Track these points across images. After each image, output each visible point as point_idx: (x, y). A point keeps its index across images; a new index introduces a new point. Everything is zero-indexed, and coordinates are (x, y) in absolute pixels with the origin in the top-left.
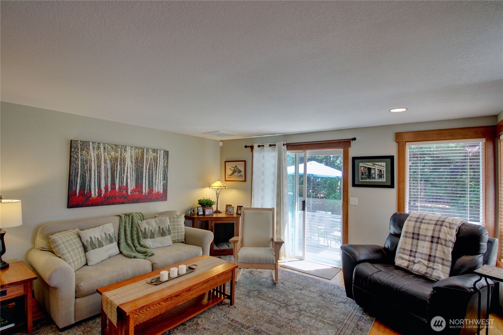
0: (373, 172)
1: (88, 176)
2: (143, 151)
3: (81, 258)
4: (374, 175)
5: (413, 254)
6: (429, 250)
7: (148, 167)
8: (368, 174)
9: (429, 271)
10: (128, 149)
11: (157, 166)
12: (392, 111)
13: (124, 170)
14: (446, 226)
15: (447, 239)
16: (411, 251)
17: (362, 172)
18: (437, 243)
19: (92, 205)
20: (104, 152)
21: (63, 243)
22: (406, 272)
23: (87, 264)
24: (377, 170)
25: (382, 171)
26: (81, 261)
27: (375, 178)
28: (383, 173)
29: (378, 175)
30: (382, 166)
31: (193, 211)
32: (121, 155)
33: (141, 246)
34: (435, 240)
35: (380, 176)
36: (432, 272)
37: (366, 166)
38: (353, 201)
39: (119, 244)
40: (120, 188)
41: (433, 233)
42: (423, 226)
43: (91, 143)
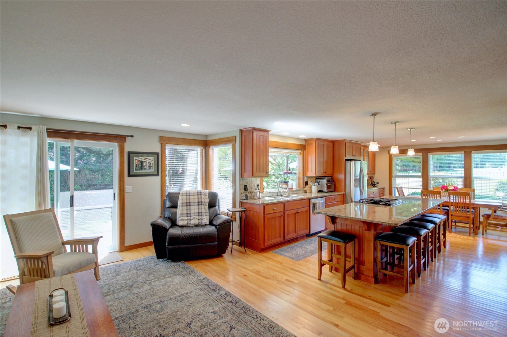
0: (144, 164)
4: (145, 167)
5: (188, 215)
6: (198, 210)
8: (141, 166)
9: (200, 221)
12: (182, 125)
14: (203, 195)
15: (206, 201)
16: (187, 214)
17: (136, 165)
18: (201, 205)
22: (187, 226)
24: (147, 163)
25: (152, 164)
27: (146, 169)
28: (152, 165)
29: (148, 166)
30: (151, 160)
34: (199, 203)
35: (150, 167)
36: (202, 221)
37: (139, 159)
38: (128, 189)
41: (198, 200)
42: (192, 197)
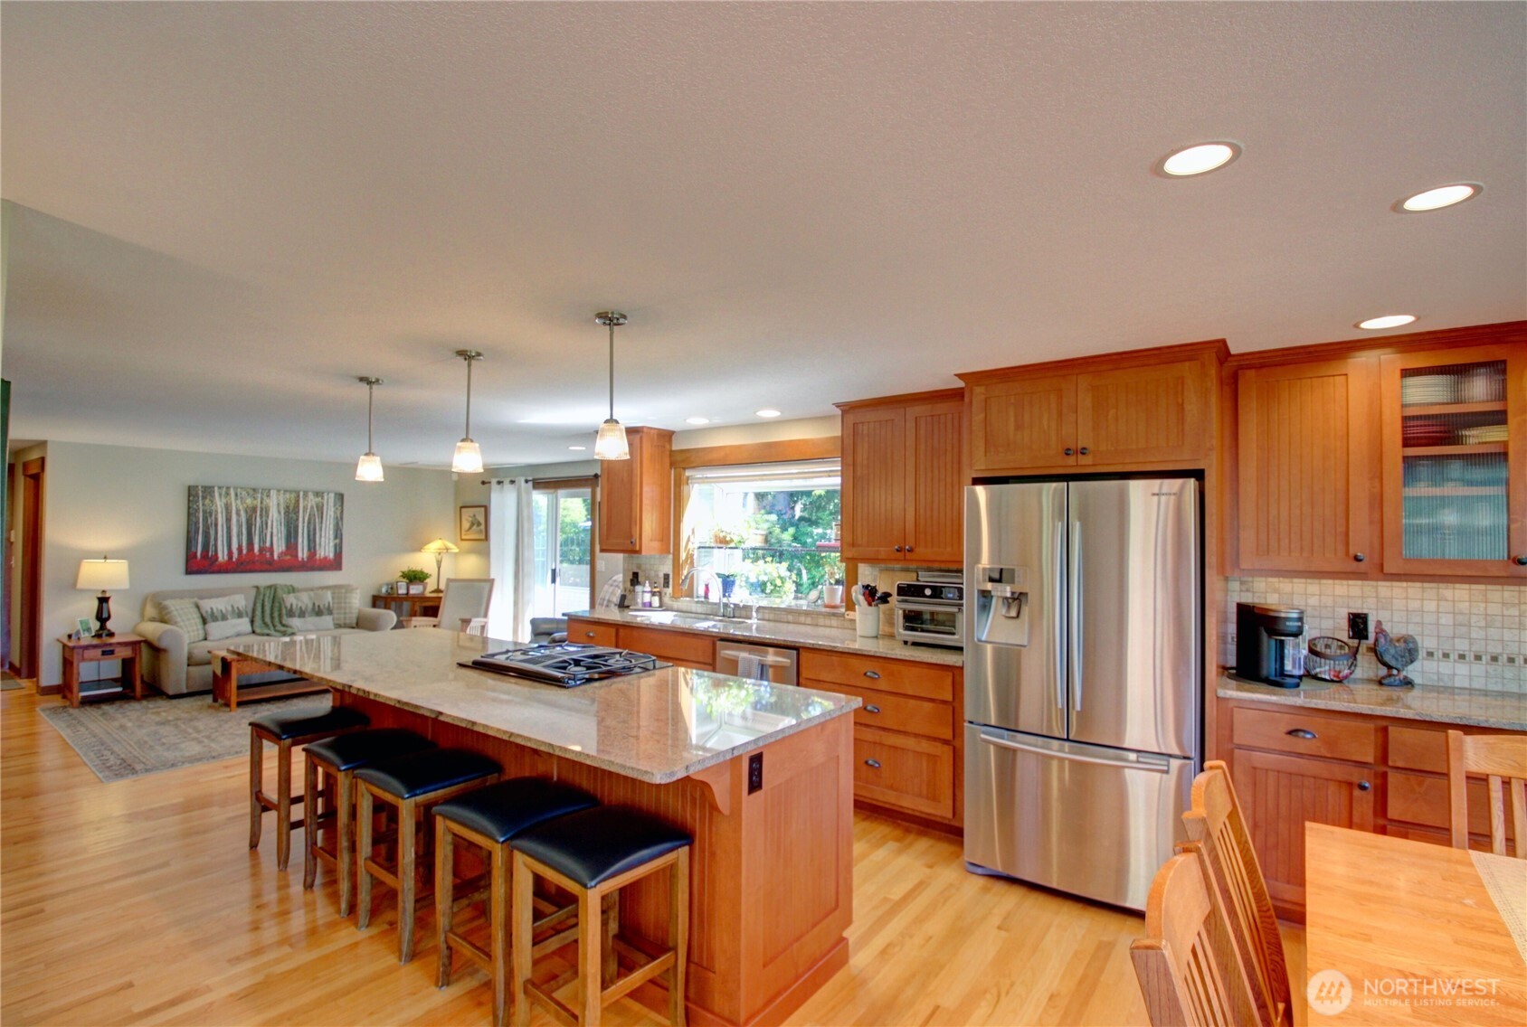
1: (212, 532)
2: (298, 496)
3: (198, 630)
7: (306, 519)
10: (273, 493)
11: (322, 518)
13: (267, 524)
19: (219, 572)
20: (236, 499)
21: (177, 610)
23: (206, 639)
26: (198, 634)
31: (392, 588)
32: (262, 503)
33: (284, 625)
39: (252, 622)
40: (261, 550)
43: (216, 489)
